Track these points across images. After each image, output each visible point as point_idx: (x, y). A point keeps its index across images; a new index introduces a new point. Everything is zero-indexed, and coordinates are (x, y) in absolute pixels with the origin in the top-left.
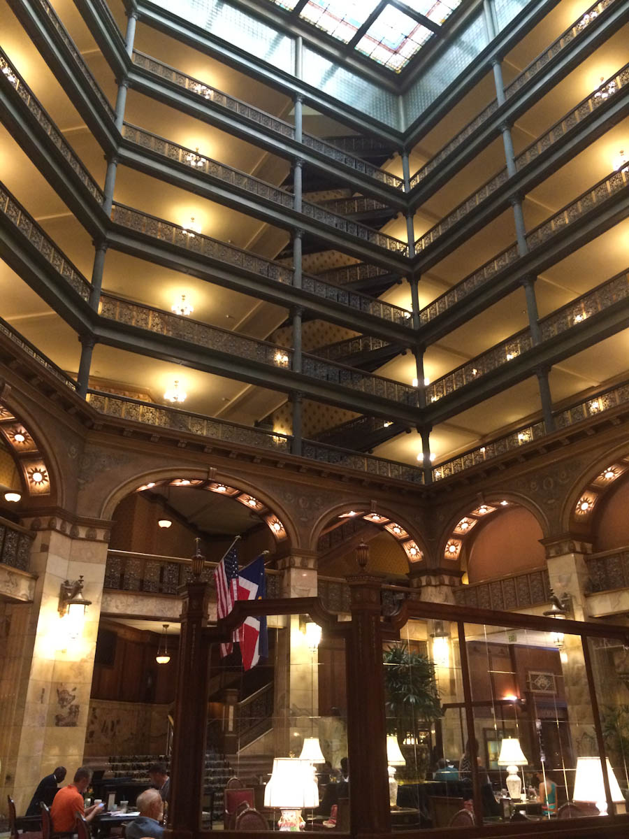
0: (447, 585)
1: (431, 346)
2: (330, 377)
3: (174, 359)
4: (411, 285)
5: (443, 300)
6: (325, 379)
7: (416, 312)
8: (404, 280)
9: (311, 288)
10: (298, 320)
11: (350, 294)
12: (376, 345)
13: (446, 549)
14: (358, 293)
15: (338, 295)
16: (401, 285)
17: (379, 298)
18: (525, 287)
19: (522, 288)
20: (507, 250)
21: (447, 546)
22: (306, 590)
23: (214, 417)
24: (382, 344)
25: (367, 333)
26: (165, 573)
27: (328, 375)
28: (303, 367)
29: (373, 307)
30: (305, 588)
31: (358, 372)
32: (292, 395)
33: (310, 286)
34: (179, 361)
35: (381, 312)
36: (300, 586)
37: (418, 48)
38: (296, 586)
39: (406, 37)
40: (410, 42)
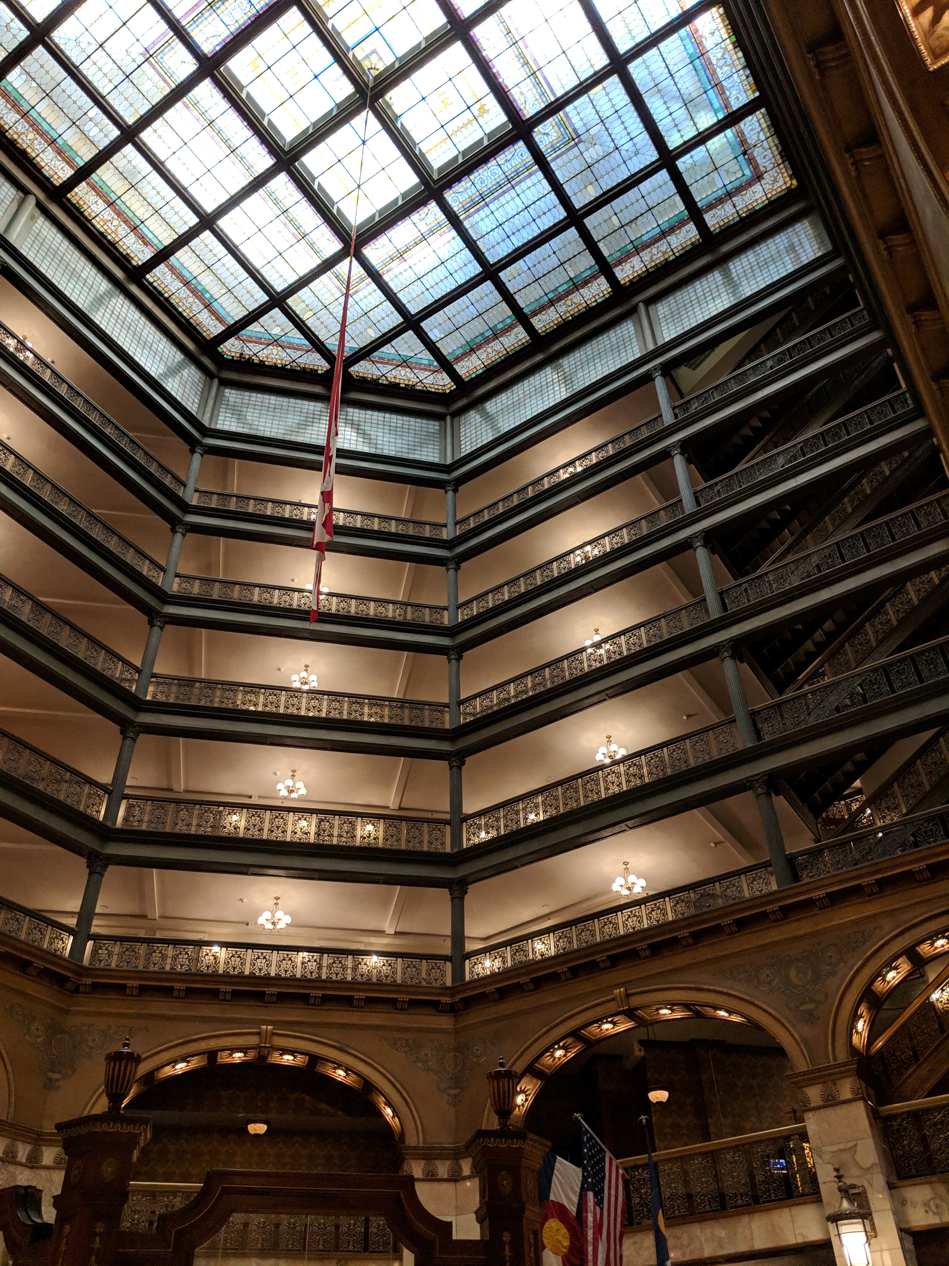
22: (845, 1150)
36: (832, 1144)
37: (774, 141)
38: (824, 1148)
39: (745, 153)
40: (757, 150)
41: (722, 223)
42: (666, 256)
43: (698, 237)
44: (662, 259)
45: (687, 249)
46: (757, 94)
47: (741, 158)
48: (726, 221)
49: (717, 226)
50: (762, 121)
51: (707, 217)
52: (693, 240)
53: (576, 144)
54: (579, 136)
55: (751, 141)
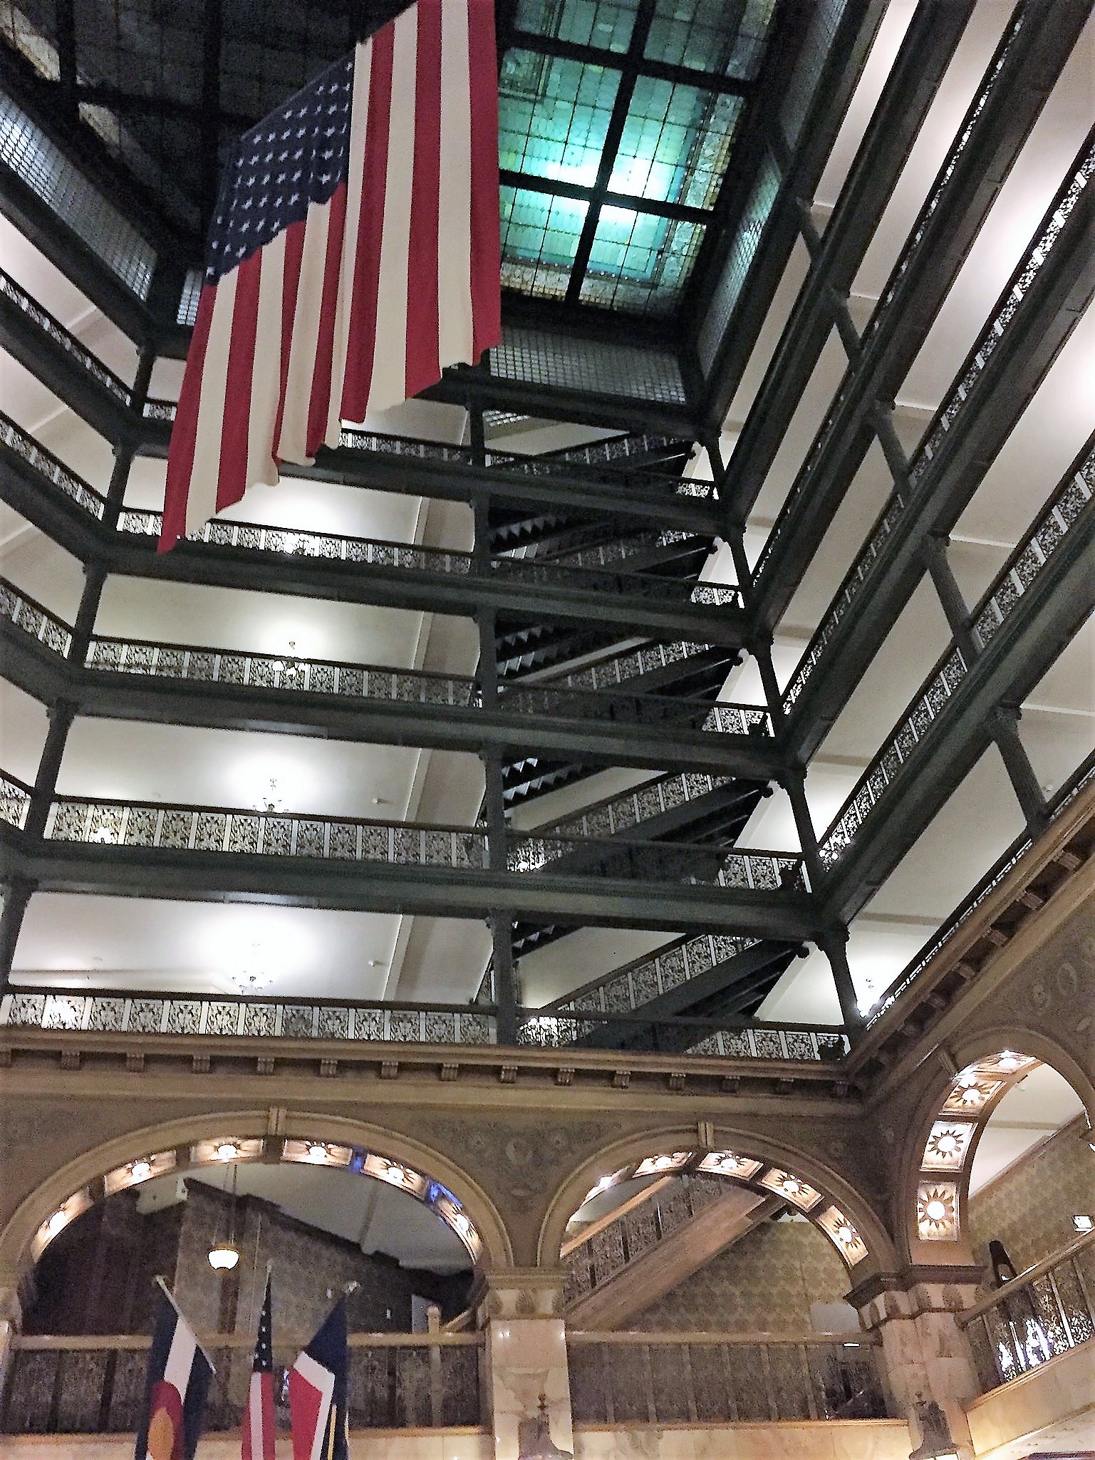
0: (939, 1310)
13: (920, 1215)
21: (920, 1206)
22: (534, 1376)
26: (119, 1377)
30: (531, 1371)
36: (518, 1366)
37: (689, 263)
38: (508, 1369)
39: (661, 252)
40: (673, 259)
41: (593, 300)
42: (523, 288)
43: (564, 294)
44: (518, 287)
45: (547, 297)
46: (711, 209)
47: (655, 254)
48: (597, 301)
49: (587, 299)
50: (696, 237)
51: (586, 283)
52: (557, 294)
53: (534, 102)
54: (544, 95)
55: (674, 247)
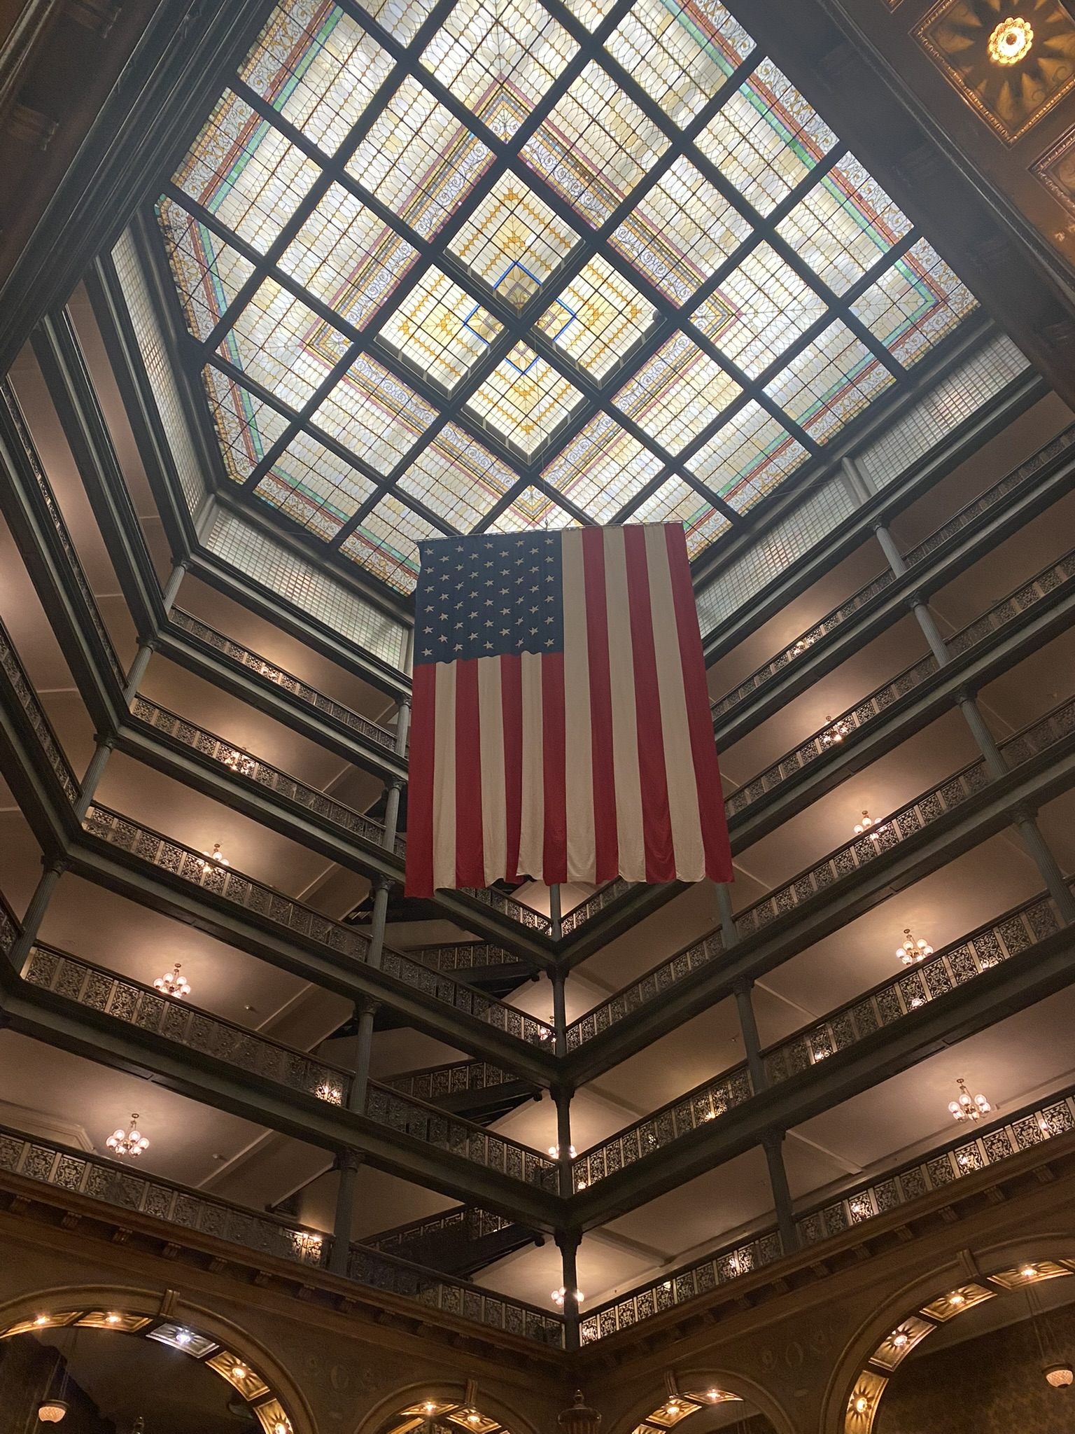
1: (581, 1089)
2: (412, 1127)
3: (142, 1071)
4: (554, 984)
5: (604, 1009)
6: (403, 1131)
7: (560, 1028)
8: (543, 974)
9: (396, 970)
10: (368, 1022)
11: (457, 987)
12: (491, 1078)
14: (471, 987)
15: (437, 988)
16: (537, 983)
17: (505, 1000)
18: (737, 996)
19: (732, 997)
20: (705, 938)
23: (197, 1187)
24: (504, 1078)
25: (479, 1056)
27: (408, 1125)
28: (367, 1106)
29: (493, 1013)
31: (461, 1124)
32: (342, 1156)
33: (394, 968)
34: (148, 1074)
35: (505, 1021)
